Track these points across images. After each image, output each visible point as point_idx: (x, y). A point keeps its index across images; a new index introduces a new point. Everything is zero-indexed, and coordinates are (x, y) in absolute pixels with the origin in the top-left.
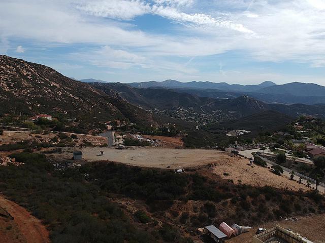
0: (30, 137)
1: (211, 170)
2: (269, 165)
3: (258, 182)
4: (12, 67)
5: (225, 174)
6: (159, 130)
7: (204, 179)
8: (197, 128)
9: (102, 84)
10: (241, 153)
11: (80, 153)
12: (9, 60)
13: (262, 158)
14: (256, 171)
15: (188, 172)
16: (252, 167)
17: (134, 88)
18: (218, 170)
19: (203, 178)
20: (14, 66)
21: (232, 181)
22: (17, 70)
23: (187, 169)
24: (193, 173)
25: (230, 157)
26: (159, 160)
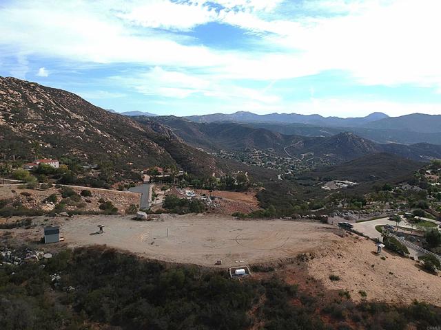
0: (12, 195)
1: (304, 269)
2: (413, 253)
3: (399, 293)
4: (16, 93)
5: (333, 278)
6: (222, 181)
7: (290, 291)
8: (279, 178)
9: (149, 118)
10: (357, 227)
11: (57, 231)
12: (14, 83)
13: (397, 238)
14: (393, 268)
15: (258, 274)
16: (383, 259)
17: (192, 123)
18: (317, 269)
19: (288, 289)
20: (20, 91)
21: (347, 295)
22: (24, 97)
23: (255, 269)
24: (267, 276)
25: (339, 239)
26: (204, 246)
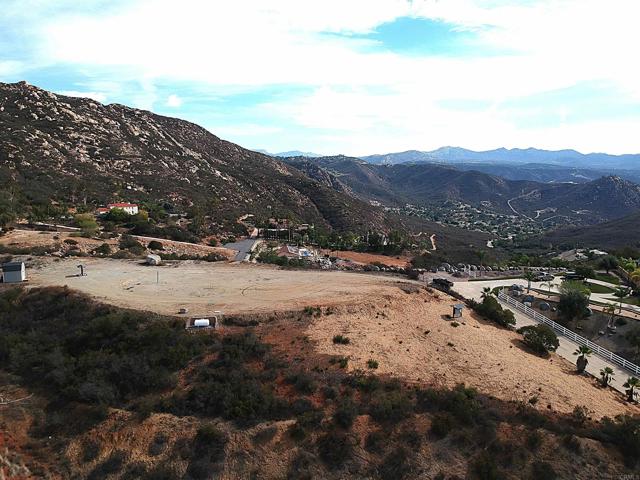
3: (441, 372)
4: (113, 122)
5: (339, 340)
8: (489, 244)
9: (309, 159)
11: (18, 267)
12: (113, 110)
16: (455, 325)
17: (368, 165)
18: (323, 328)
20: (119, 120)
21: (344, 363)
22: (124, 128)
